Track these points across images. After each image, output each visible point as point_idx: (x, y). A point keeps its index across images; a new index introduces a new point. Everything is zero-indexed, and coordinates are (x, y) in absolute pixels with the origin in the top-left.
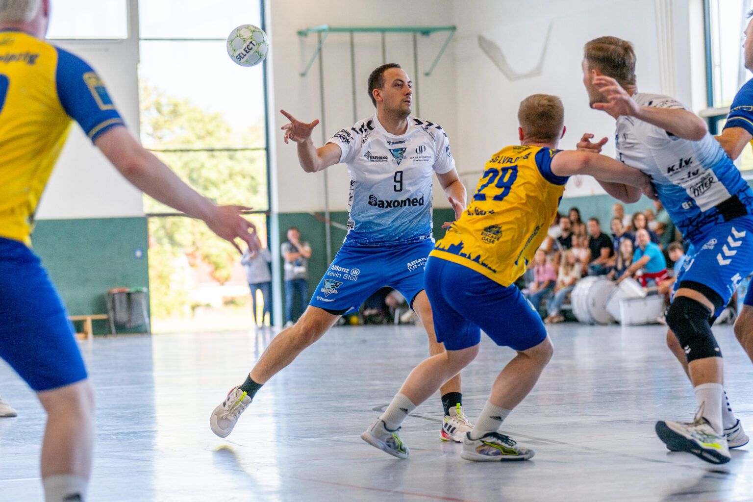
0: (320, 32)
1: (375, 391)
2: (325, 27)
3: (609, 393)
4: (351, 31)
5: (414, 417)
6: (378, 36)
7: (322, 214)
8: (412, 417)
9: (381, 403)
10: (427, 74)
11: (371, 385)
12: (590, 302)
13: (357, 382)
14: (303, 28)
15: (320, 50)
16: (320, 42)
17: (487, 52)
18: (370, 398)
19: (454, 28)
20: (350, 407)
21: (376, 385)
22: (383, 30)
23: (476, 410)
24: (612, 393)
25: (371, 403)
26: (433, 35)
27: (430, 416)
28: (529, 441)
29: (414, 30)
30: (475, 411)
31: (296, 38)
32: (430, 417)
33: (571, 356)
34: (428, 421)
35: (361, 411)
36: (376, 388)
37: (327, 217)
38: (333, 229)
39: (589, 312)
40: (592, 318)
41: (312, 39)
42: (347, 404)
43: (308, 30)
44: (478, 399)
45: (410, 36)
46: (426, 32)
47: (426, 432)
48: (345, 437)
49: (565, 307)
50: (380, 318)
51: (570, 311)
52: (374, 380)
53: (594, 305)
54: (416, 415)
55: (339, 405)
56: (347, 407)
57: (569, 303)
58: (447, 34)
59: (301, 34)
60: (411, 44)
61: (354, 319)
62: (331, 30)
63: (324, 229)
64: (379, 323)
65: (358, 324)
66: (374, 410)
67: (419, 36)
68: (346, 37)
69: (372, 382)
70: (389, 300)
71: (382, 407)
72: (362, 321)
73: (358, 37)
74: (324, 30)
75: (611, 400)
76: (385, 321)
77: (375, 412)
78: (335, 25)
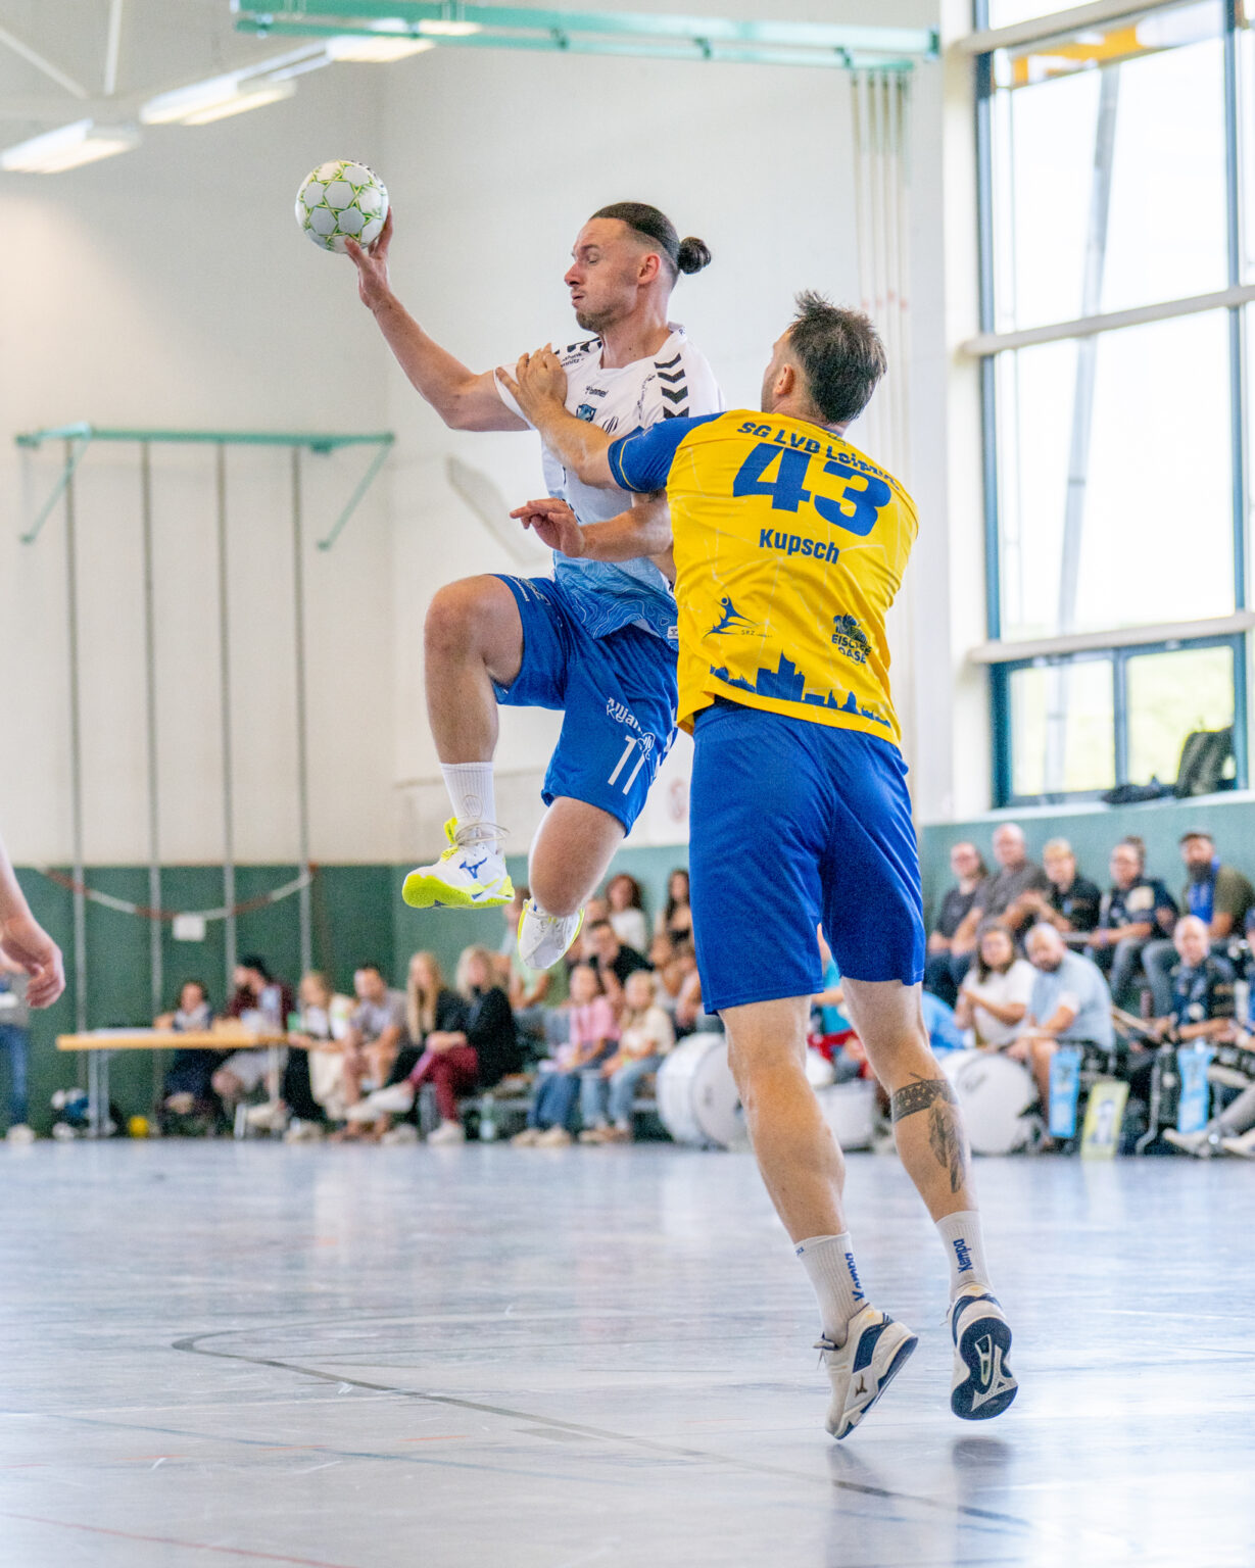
0: (69, 439)
1: (179, 1299)
2: (82, 426)
3: (736, 1318)
4: (146, 438)
5: (271, 1367)
6: (207, 453)
7: (66, 873)
8: (266, 1366)
9: (194, 1331)
10: (324, 546)
11: (173, 1286)
12: (699, 1094)
13: (137, 1278)
14: (29, 428)
15: (69, 482)
16: (70, 462)
17: (468, 498)
18: (169, 1318)
19: (389, 439)
20: (118, 1337)
21: (182, 1285)
22: (221, 439)
23: (419, 1351)
24: (745, 1318)
25: (170, 1331)
26: (340, 454)
27: (307, 1363)
28: (539, 1430)
29: (295, 441)
30: (415, 1355)
31: (12, 452)
32: (309, 1367)
33: (653, 1225)
34: (302, 1375)
35: (144, 1349)
36: (183, 1292)
37: (78, 879)
38: (91, 908)
39: (696, 1119)
40: (703, 1133)
41: (51, 454)
42: (109, 1330)
43: (41, 433)
44: (426, 1325)
45: (285, 454)
46: (322, 446)
47: (297, 1402)
48: (103, 1411)
49: (642, 1105)
50: (200, 1123)
51: (654, 1116)
52: (178, 1272)
53: (708, 1101)
54: (273, 1360)
55: (92, 1332)
56: (112, 1337)
57: (652, 1095)
58: (374, 450)
59: (25, 441)
60: (288, 472)
61: (138, 1124)
62: (96, 434)
63: (70, 906)
64: (200, 1134)
65: (148, 1136)
66: (177, 1346)
67: (306, 453)
68: (132, 452)
69: (175, 1279)
70: (220, 1082)
71: (193, 1340)
72: (156, 1129)
73: (161, 453)
74: (80, 435)
75: (741, 1335)
76: (212, 1129)
77: (181, 1352)
78: (105, 422)
